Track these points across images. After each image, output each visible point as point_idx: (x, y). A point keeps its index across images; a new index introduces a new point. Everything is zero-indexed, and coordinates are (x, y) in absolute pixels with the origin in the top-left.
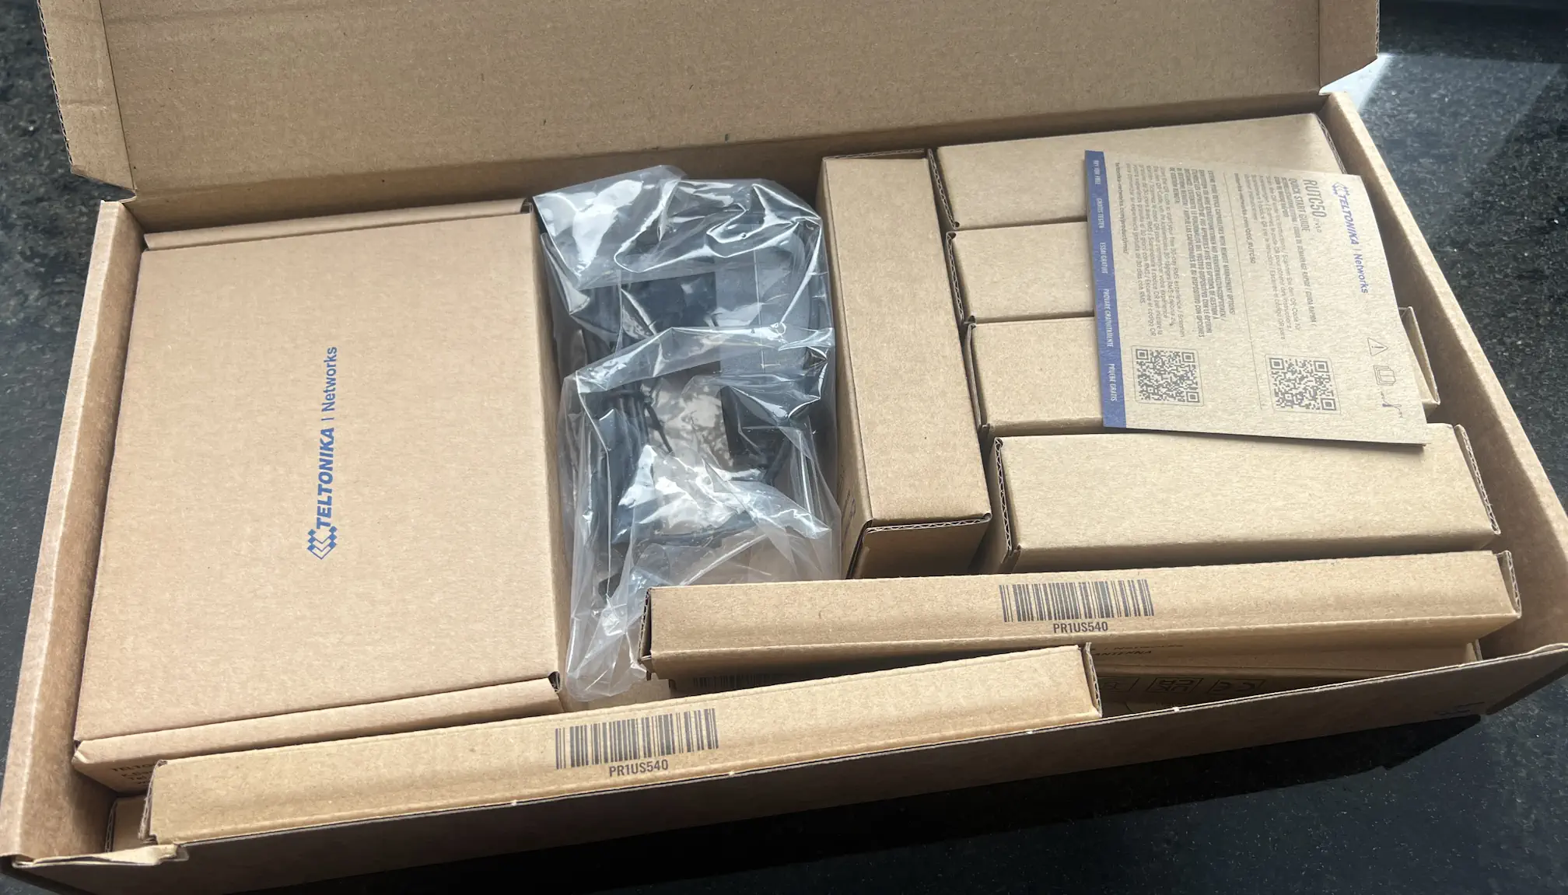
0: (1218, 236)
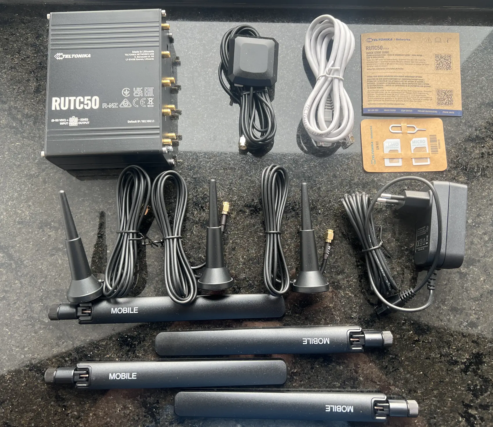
0: (394, 78)
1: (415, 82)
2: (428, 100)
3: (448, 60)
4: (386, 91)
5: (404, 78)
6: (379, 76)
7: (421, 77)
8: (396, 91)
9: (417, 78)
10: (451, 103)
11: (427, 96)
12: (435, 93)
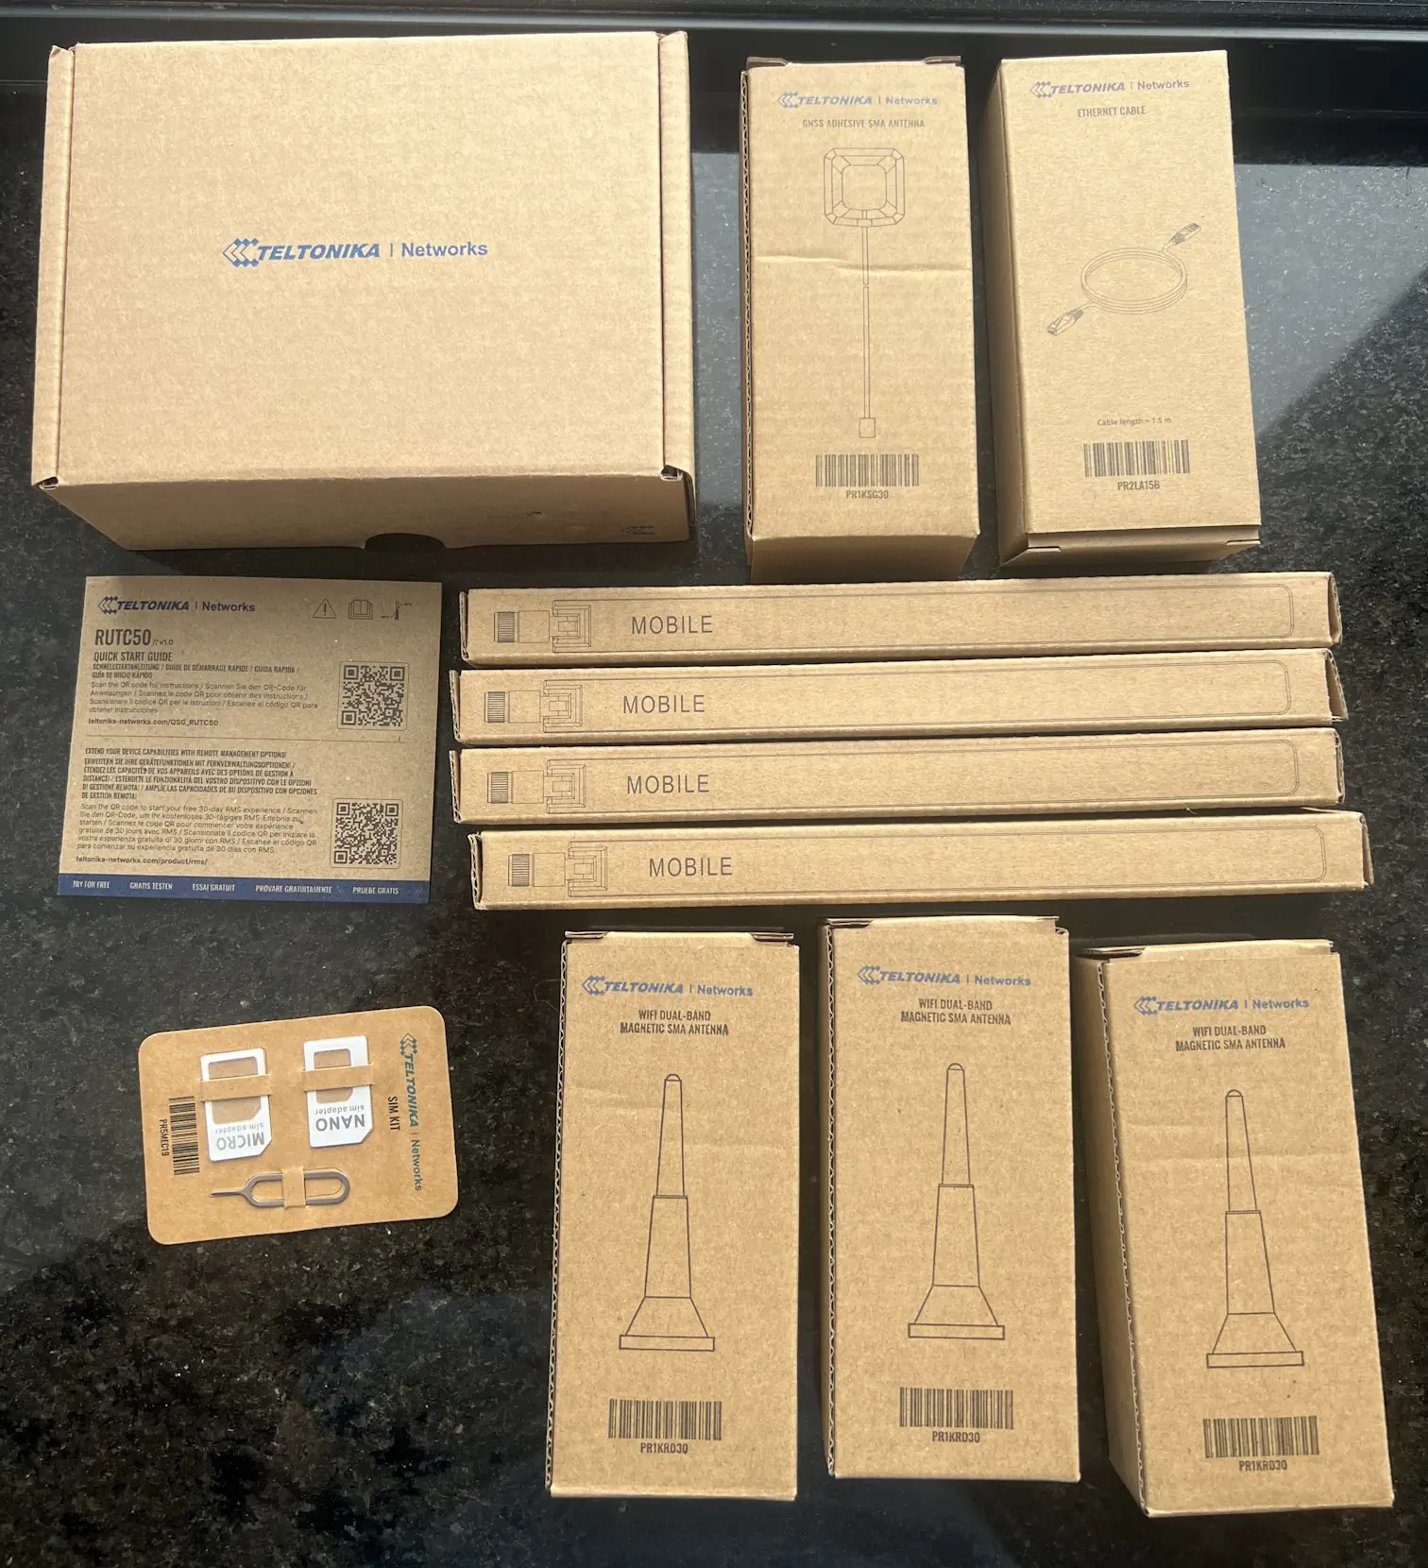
0: (180, 757)
1: (259, 773)
2: (299, 844)
3: (391, 687)
4: (144, 808)
5: (218, 758)
6: (125, 751)
7: (284, 755)
8: (182, 812)
9: (267, 759)
10: (386, 853)
11: (298, 828)
12: (329, 816)
